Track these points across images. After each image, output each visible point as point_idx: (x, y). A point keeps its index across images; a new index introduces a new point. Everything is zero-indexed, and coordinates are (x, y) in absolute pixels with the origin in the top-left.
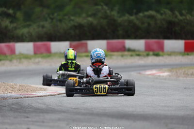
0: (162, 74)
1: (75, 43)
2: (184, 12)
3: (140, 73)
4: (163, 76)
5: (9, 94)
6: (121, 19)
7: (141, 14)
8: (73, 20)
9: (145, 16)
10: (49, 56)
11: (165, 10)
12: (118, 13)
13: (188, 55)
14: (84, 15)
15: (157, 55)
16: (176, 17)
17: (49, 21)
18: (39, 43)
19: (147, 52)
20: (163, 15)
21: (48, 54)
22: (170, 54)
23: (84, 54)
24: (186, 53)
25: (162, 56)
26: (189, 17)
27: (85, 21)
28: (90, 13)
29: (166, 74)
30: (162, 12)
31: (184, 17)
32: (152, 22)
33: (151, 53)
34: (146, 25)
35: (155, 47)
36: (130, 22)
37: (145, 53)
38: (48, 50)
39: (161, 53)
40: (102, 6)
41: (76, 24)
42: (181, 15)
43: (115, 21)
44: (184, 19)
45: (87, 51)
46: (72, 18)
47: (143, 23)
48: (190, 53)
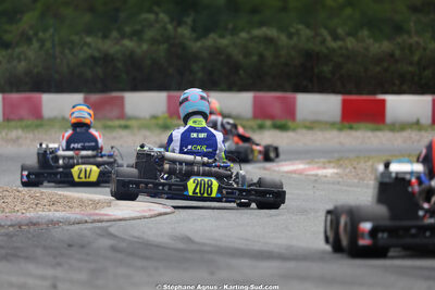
0: (321, 172)
1: (95, 97)
2: (340, 31)
3: (265, 169)
4: (326, 176)
5: (57, 214)
6: (199, 44)
7: (244, 35)
8: (89, 45)
9: (252, 39)
10: (38, 126)
11: (300, 27)
12: (193, 30)
13: (351, 128)
14: (115, 34)
15: (282, 128)
16: (323, 42)
17: (36, 45)
18: (15, 96)
19: (259, 122)
20: (293, 38)
21: (38, 122)
22: (312, 126)
23: (117, 123)
24: (346, 124)
25: (294, 130)
26: (350, 43)
27: (118, 47)
28: (128, 29)
29: (330, 171)
30: (292, 30)
31: (340, 43)
32: (269, 54)
33: (268, 123)
34: (255, 58)
35: (277, 108)
36: (219, 51)
37: (254, 123)
38: (36, 112)
39: (290, 124)
40: (157, 14)
41: (97, 54)
42: (336, 37)
43: (184, 48)
44: (341, 48)
45: (122, 116)
46: (88, 40)
47: (247, 54)
48: (355, 125)
